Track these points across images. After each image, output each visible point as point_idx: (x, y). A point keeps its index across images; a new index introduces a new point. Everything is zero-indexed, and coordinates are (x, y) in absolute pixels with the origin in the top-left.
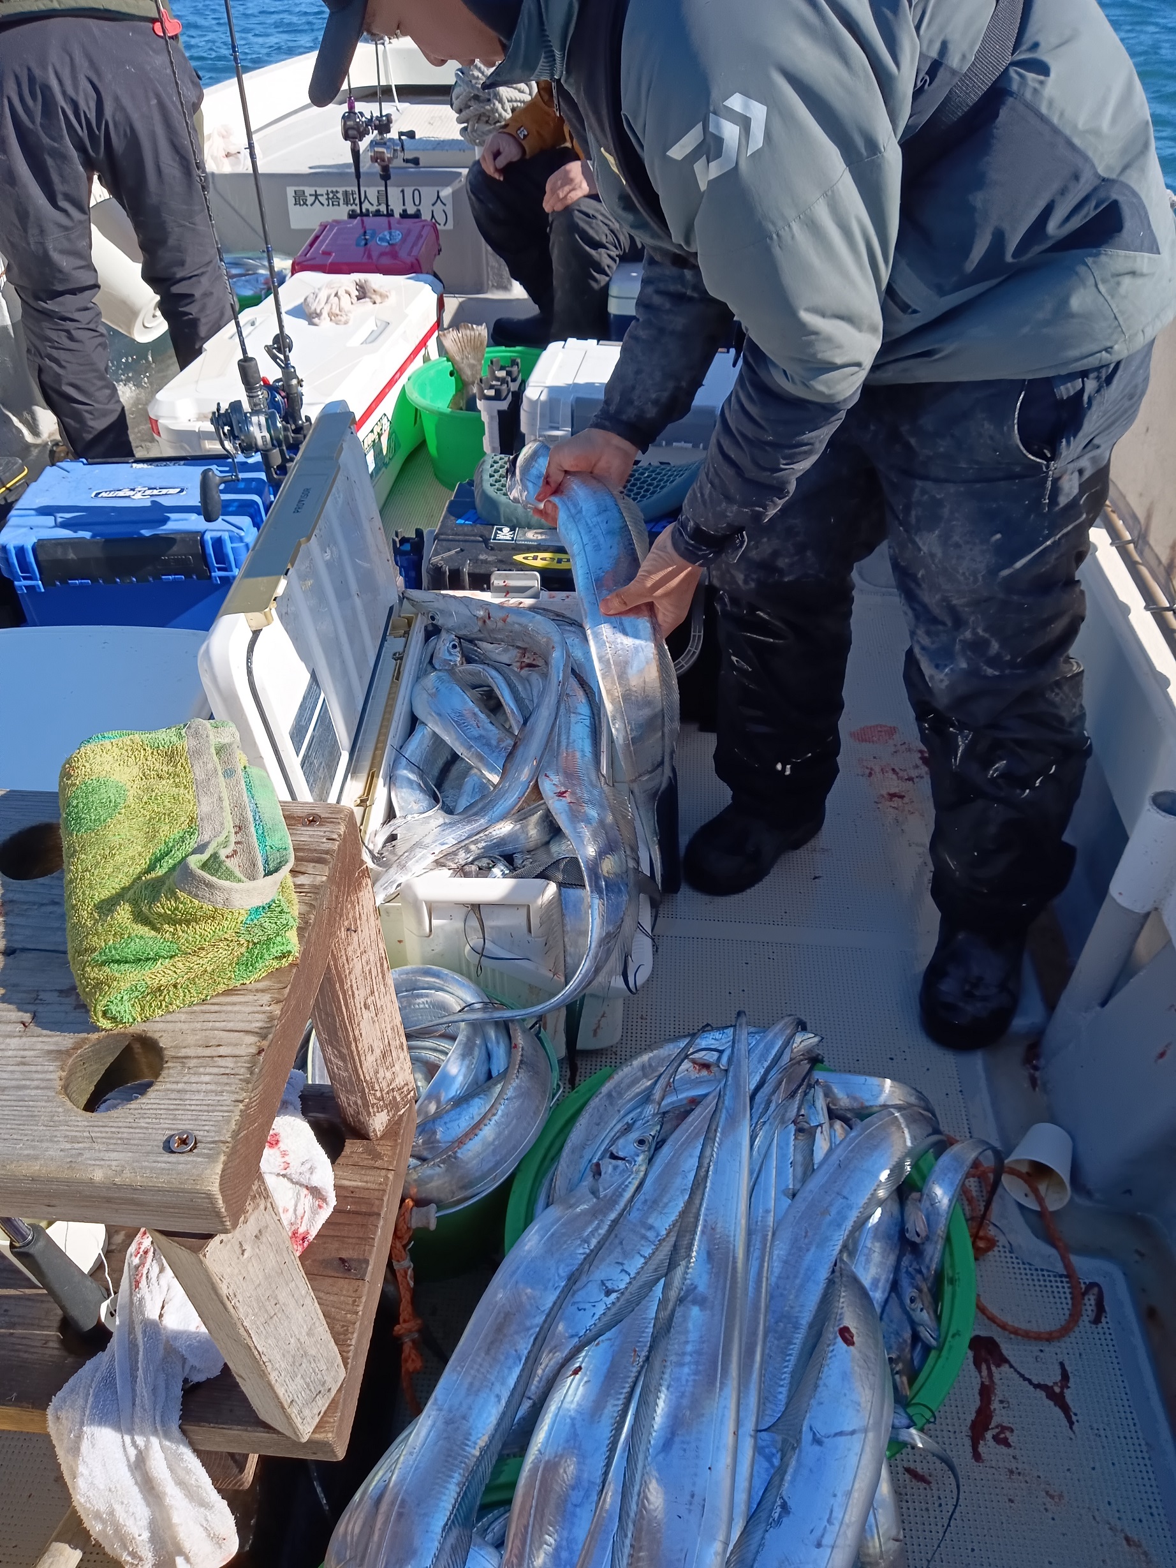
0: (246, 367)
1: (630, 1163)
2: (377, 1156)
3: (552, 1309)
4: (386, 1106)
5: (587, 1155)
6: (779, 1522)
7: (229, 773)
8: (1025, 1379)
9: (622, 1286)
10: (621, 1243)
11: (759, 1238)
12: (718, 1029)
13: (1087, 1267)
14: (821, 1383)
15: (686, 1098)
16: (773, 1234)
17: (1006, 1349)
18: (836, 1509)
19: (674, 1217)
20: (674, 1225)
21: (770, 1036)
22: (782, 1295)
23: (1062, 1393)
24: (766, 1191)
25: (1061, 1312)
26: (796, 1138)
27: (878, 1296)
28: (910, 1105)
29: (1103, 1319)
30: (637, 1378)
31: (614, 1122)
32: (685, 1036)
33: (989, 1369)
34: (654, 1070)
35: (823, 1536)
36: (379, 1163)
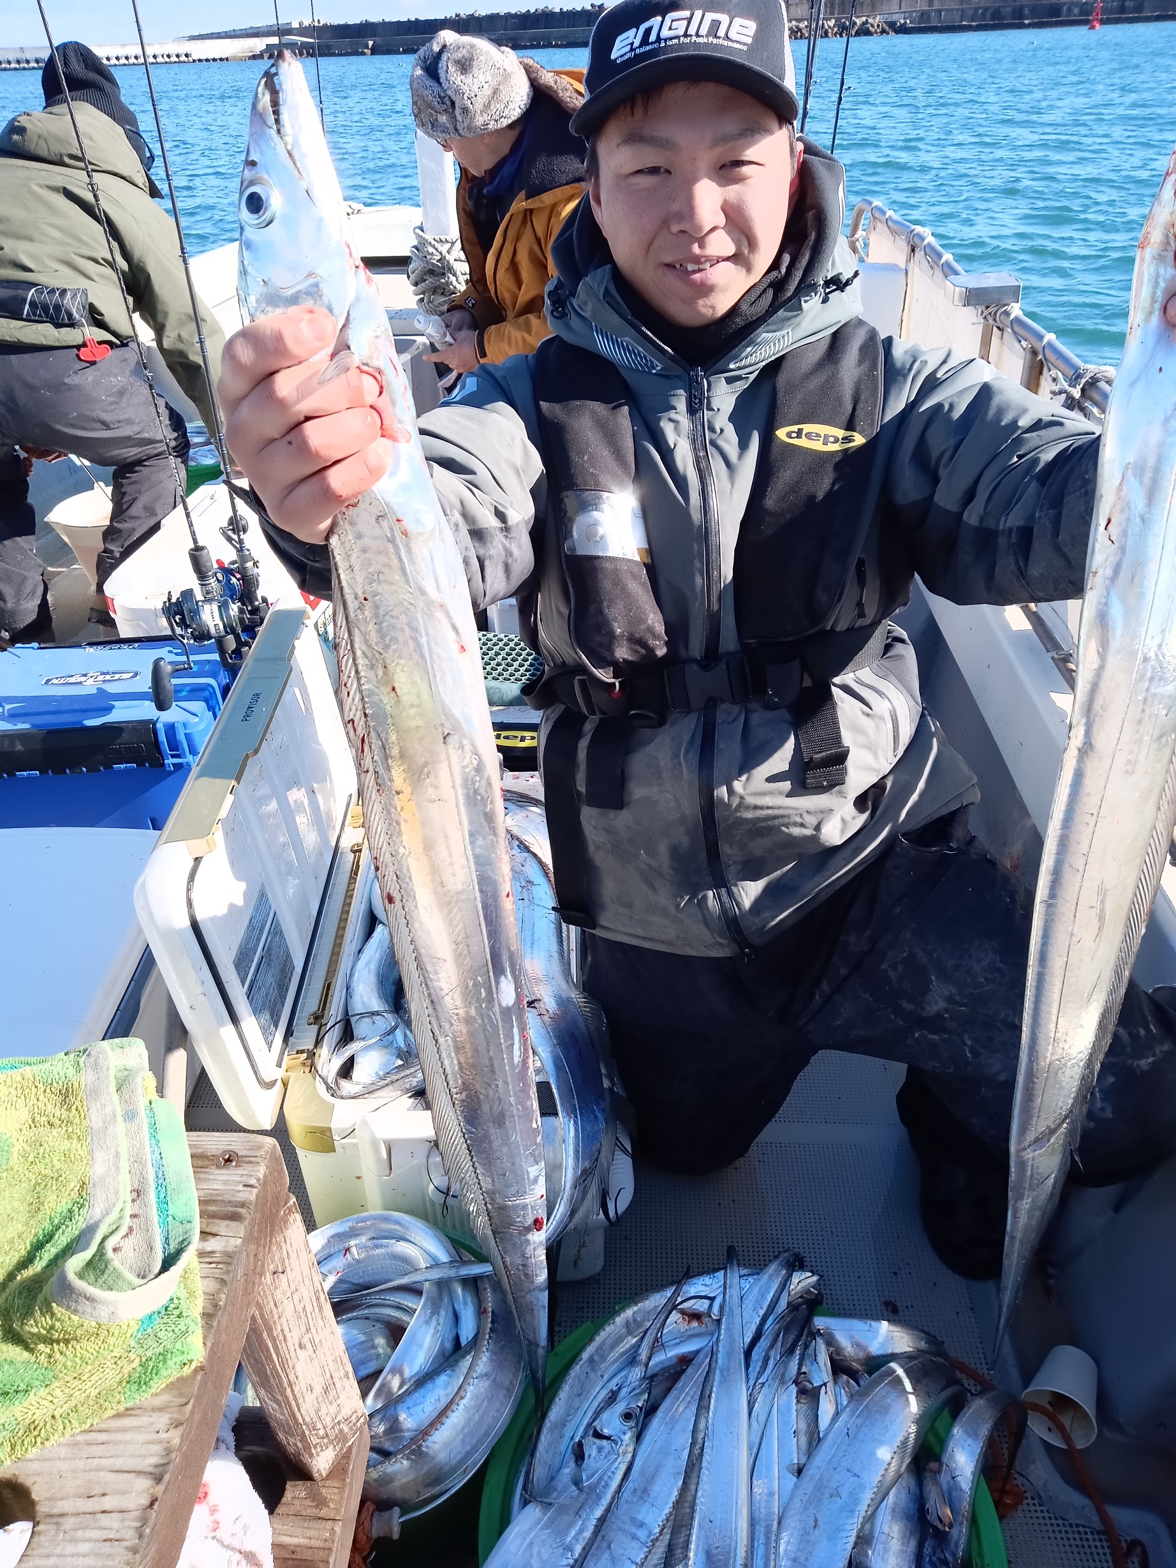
0: (197, 557)
1: (616, 1444)
2: (321, 1502)
4: (331, 1442)
5: (568, 1432)
7: (130, 1116)
10: (609, 1547)
11: (762, 1530)
12: (707, 1272)
13: (1127, 1521)
15: (676, 1356)
16: (779, 1523)
19: (667, 1509)
20: (667, 1520)
21: (764, 1277)
24: (769, 1468)
26: (798, 1401)
31: (598, 1389)
32: (670, 1284)
34: (639, 1325)
36: (324, 1512)
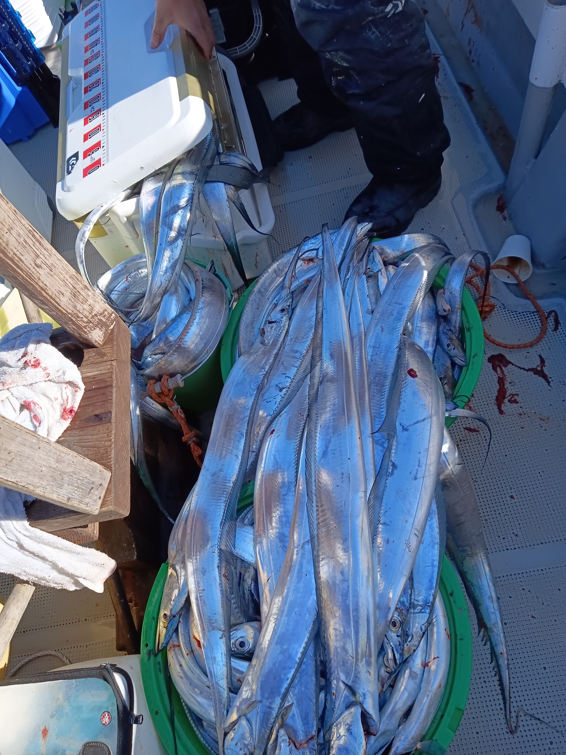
2: (104, 355)
3: (252, 406)
4: (96, 326)
5: (257, 326)
6: (392, 473)
8: (521, 369)
9: (288, 384)
10: (283, 364)
11: (357, 340)
12: (313, 237)
13: (545, 304)
14: (402, 401)
15: (303, 281)
16: (365, 335)
17: (508, 357)
18: (421, 459)
19: (308, 342)
20: (309, 347)
21: (342, 231)
22: (375, 364)
23: (542, 369)
24: (357, 314)
25: (536, 330)
26: (367, 282)
27: (430, 349)
28: (429, 244)
29: (559, 327)
30: (304, 426)
32: (295, 247)
33: (501, 369)
34: (282, 271)
35: (417, 474)
36: (105, 358)
